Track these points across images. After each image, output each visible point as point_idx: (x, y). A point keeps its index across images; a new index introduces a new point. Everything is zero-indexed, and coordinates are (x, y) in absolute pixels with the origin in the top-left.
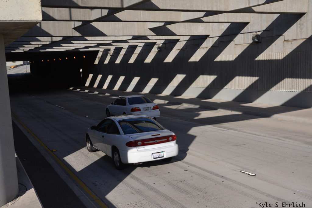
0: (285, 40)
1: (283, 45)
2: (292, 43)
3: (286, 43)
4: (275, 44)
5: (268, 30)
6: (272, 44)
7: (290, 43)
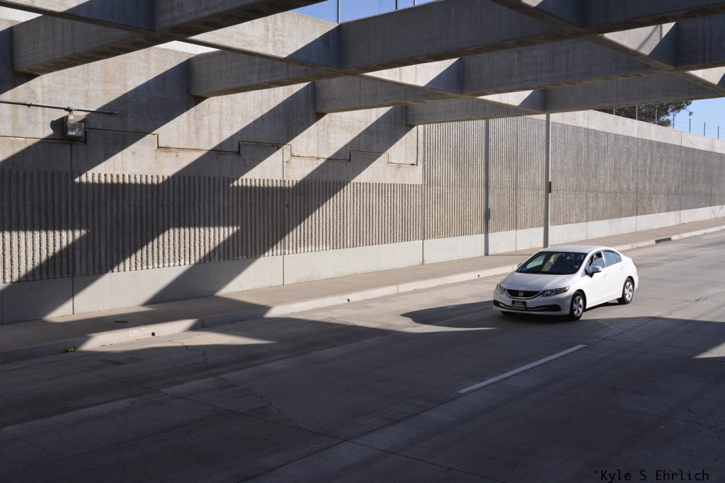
0: (161, 145)
1: (156, 158)
2: (177, 156)
3: (162, 155)
4: (134, 153)
5: (111, 114)
6: (125, 151)
7: (173, 155)
